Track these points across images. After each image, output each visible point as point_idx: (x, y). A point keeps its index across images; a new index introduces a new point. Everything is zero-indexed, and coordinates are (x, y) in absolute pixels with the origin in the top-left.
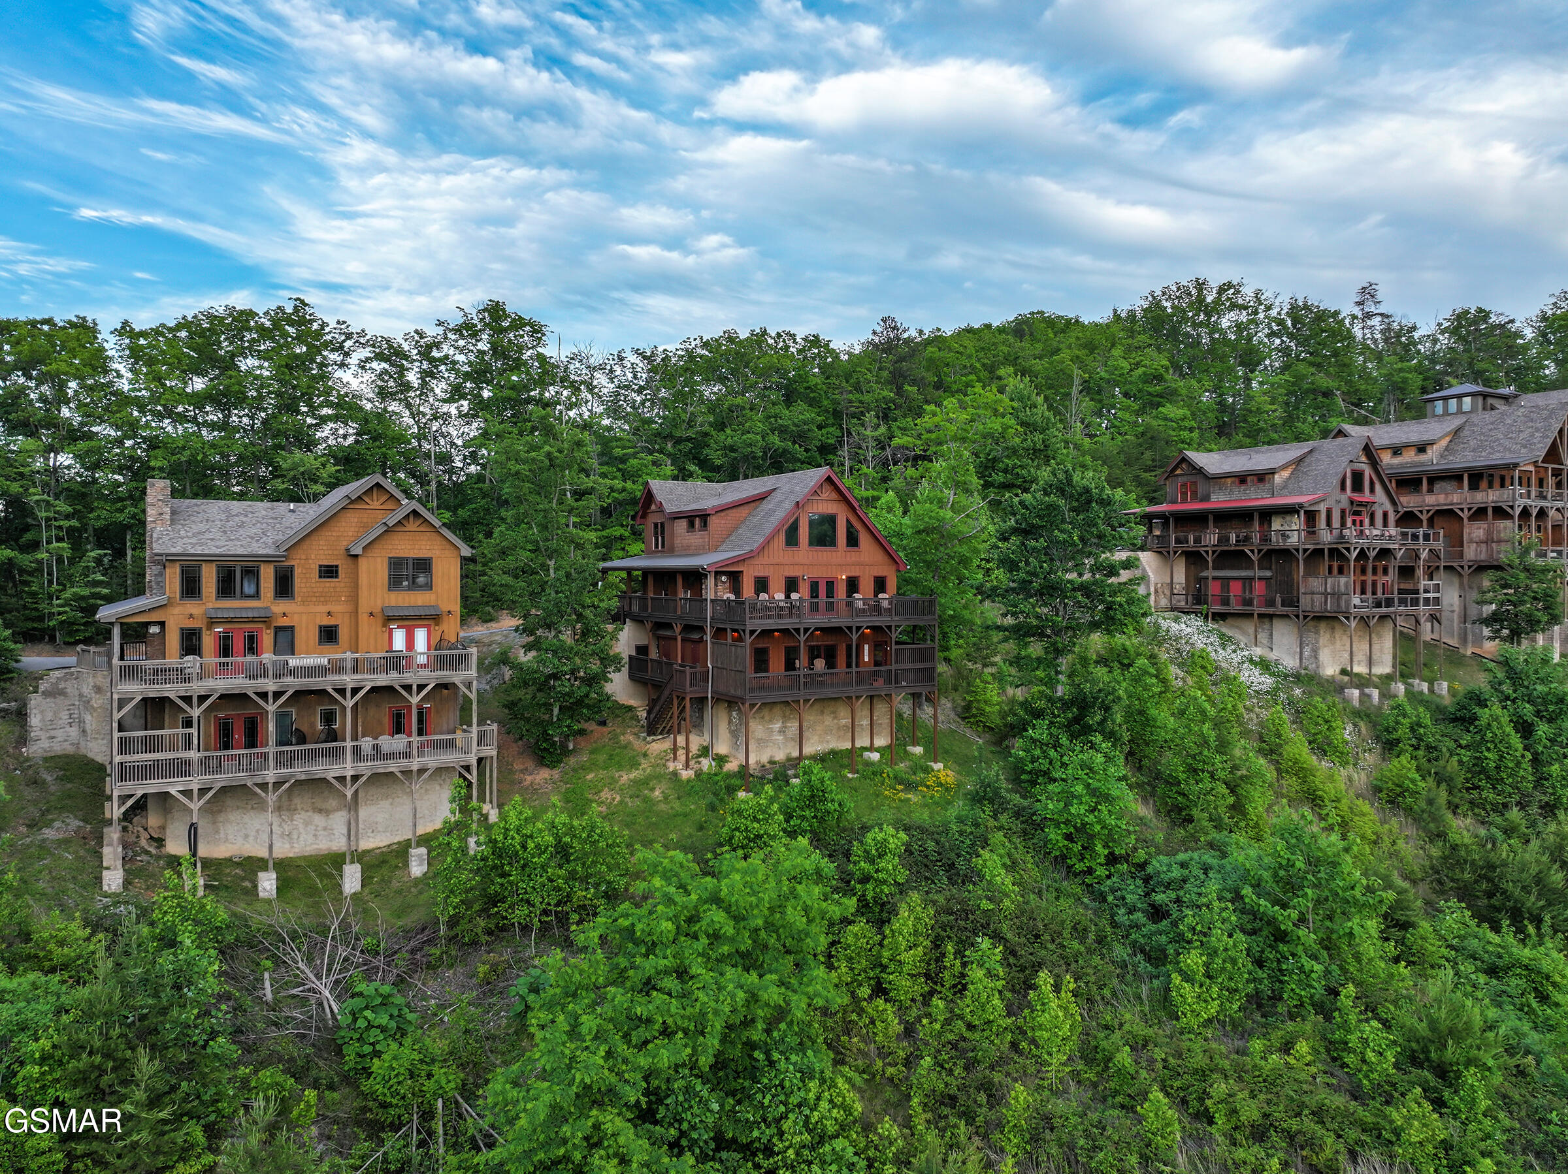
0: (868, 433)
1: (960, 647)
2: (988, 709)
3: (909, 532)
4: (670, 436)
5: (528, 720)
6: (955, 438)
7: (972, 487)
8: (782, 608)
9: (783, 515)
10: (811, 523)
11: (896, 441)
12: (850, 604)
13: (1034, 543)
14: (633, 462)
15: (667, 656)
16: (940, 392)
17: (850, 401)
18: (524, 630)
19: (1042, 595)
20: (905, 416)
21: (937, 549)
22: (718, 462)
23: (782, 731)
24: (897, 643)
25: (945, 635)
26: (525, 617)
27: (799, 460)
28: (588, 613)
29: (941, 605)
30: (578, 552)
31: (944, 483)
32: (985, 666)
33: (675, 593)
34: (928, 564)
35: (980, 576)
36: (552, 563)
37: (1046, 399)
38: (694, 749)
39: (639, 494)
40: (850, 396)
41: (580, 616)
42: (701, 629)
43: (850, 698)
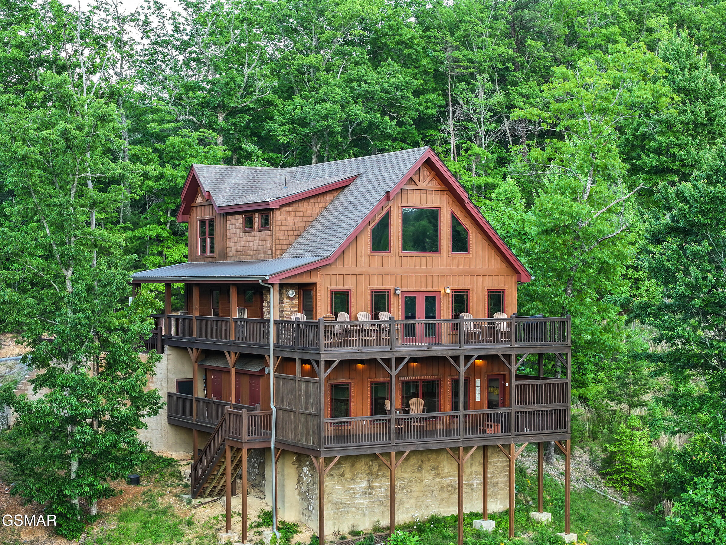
0: (480, 100)
1: (600, 382)
2: (635, 463)
3: (534, 231)
4: (222, 106)
5: (38, 477)
6: (593, 109)
7: (616, 173)
8: (367, 332)
9: (368, 209)
10: (406, 218)
11: (516, 114)
12: (456, 327)
13: (695, 247)
14: (174, 140)
15: (218, 395)
16: (573, 49)
17: (456, 60)
18: (34, 360)
19: (705, 314)
20: (527, 79)
21: (570, 254)
22: (284, 140)
23: (367, 493)
24: (518, 377)
25: (580, 367)
26: (35, 343)
27: (390, 137)
28: (115, 338)
29: (574, 326)
30: (103, 259)
31: (580, 168)
32: (632, 406)
33: (228, 312)
34: (559, 274)
35: (626, 289)
36: (68, 274)
37: (711, 56)
38: (253, 516)
39: (180, 182)
40: (457, 54)
41: (105, 343)
42: (261, 359)
43: (456, 450)
